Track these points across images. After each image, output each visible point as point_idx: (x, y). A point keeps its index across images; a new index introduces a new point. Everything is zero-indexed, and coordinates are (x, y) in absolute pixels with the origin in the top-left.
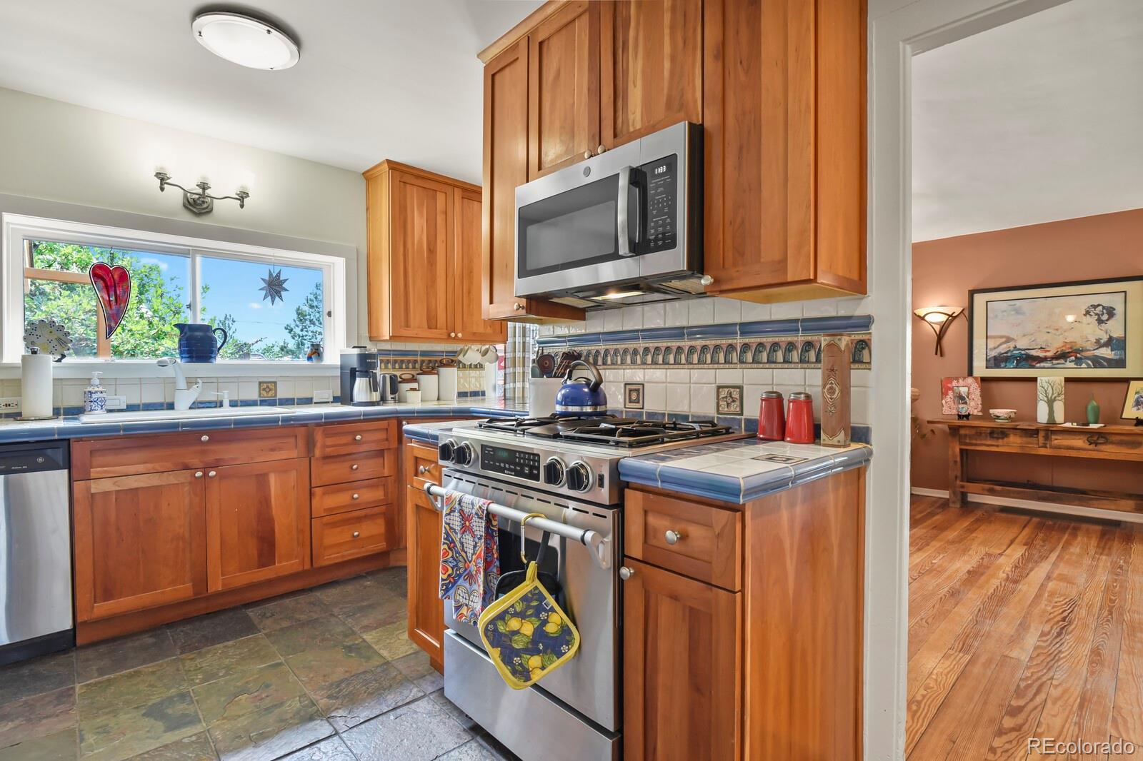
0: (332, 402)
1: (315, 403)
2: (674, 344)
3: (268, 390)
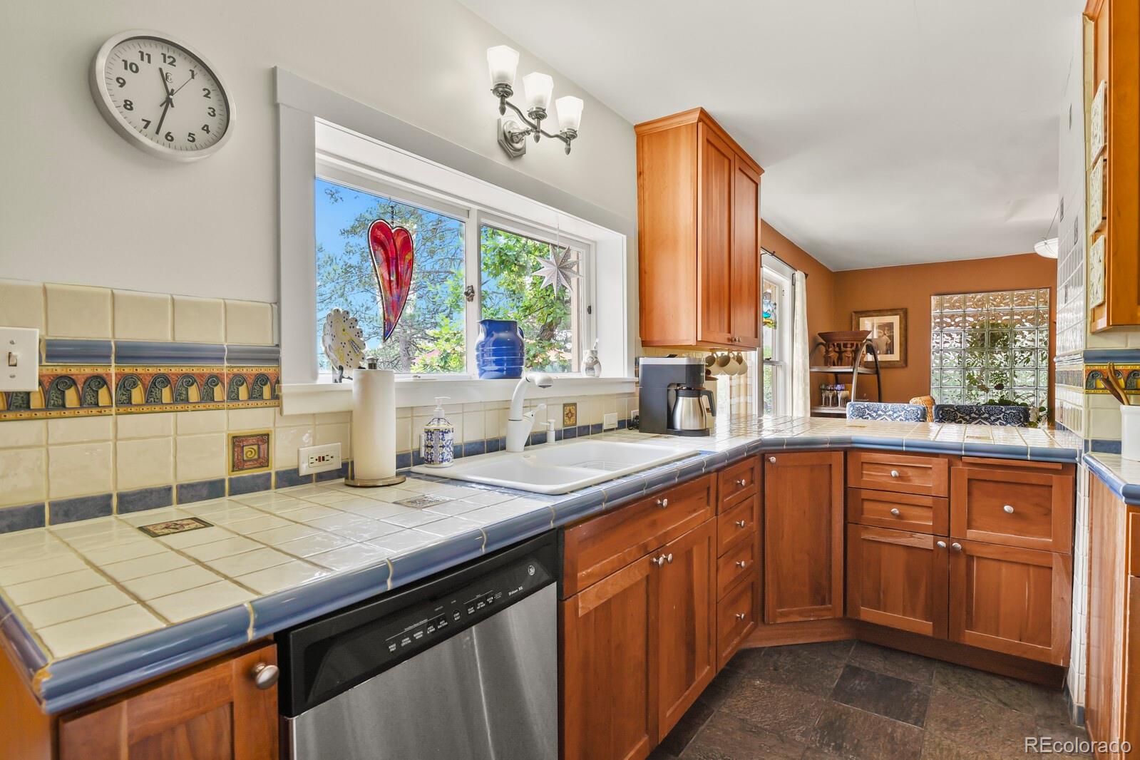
0: (617, 429)
1: (605, 431)
3: (570, 415)
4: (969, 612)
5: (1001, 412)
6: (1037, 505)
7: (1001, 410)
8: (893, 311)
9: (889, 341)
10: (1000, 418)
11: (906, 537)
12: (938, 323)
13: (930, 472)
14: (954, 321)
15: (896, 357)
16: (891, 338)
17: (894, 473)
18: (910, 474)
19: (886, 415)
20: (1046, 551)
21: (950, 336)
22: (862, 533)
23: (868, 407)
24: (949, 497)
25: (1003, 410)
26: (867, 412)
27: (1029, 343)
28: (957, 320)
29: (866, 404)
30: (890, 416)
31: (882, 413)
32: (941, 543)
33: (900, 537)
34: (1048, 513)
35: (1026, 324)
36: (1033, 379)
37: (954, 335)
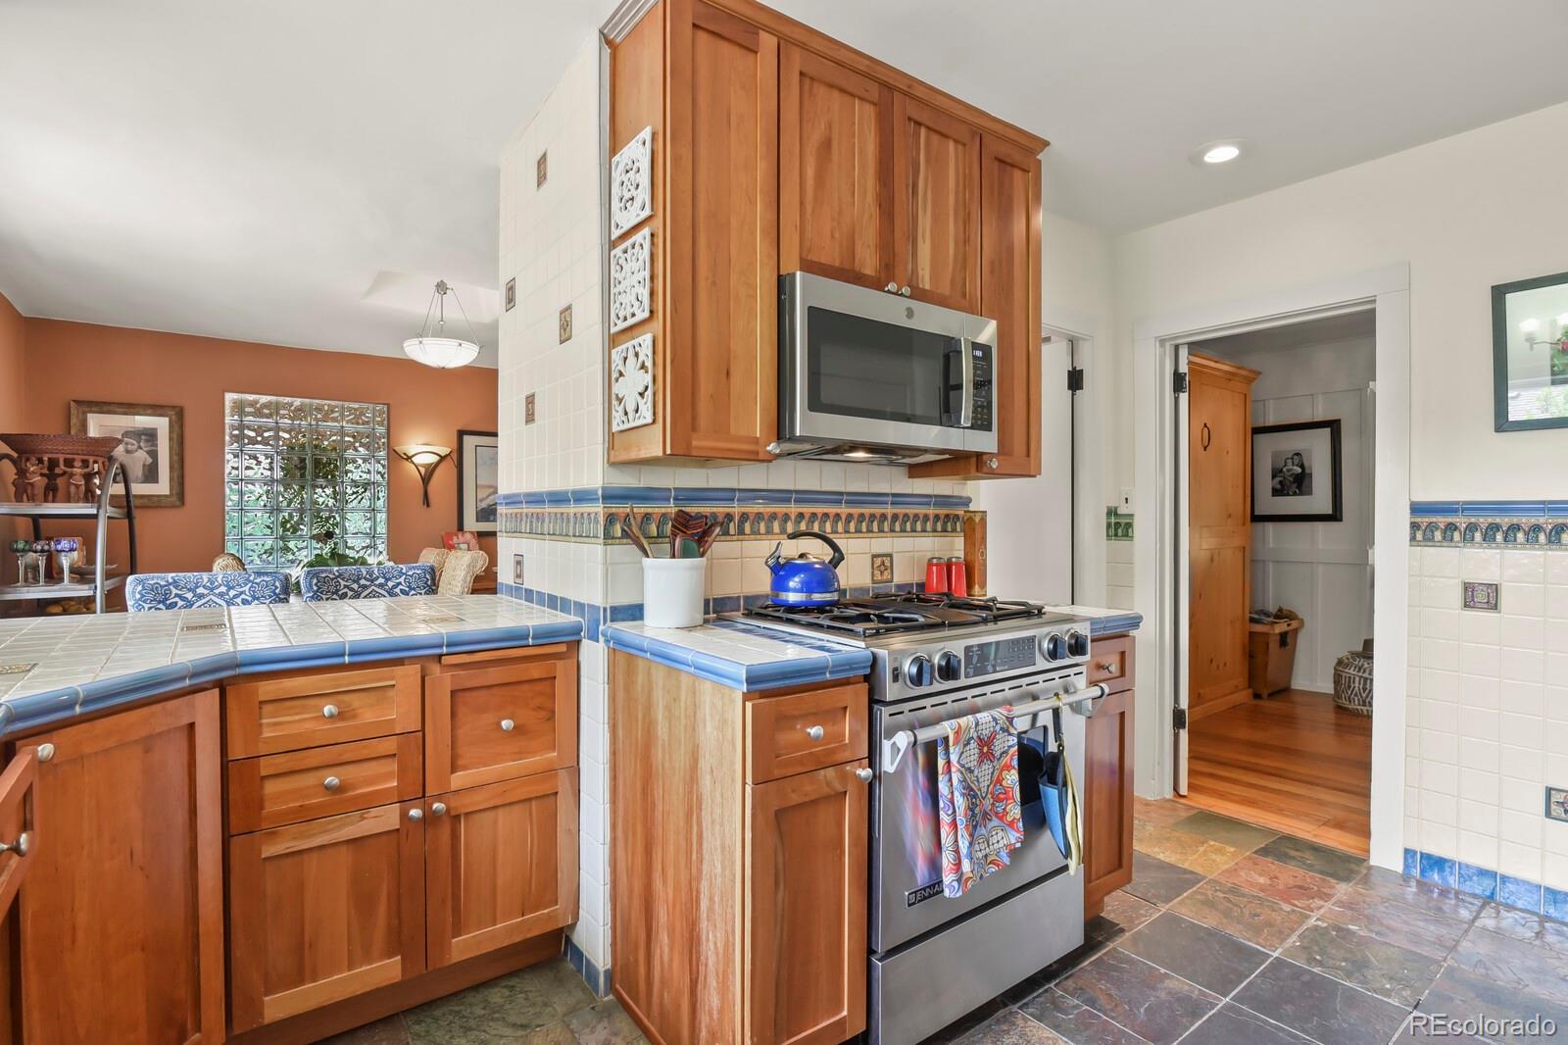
2: (832, 510)
4: (456, 910)
5: (401, 573)
6: (540, 708)
7: (401, 572)
8: (156, 409)
9: (150, 460)
10: (400, 583)
11: (352, 824)
12: (235, 436)
13: (391, 693)
14: (261, 436)
15: (162, 487)
16: (154, 454)
17: (328, 709)
18: (356, 704)
19: (215, 595)
20: (549, 772)
21: (256, 458)
22: (263, 848)
23: (175, 581)
24: (423, 730)
25: (404, 571)
26: (174, 591)
27: (365, 476)
28: (266, 434)
29: (170, 576)
30: (221, 595)
31: (206, 592)
32: (415, 813)
33: (339, 828)
34: (551, 716)
35: (360, 449)
36: (369, 524)
37: (262, 458)
